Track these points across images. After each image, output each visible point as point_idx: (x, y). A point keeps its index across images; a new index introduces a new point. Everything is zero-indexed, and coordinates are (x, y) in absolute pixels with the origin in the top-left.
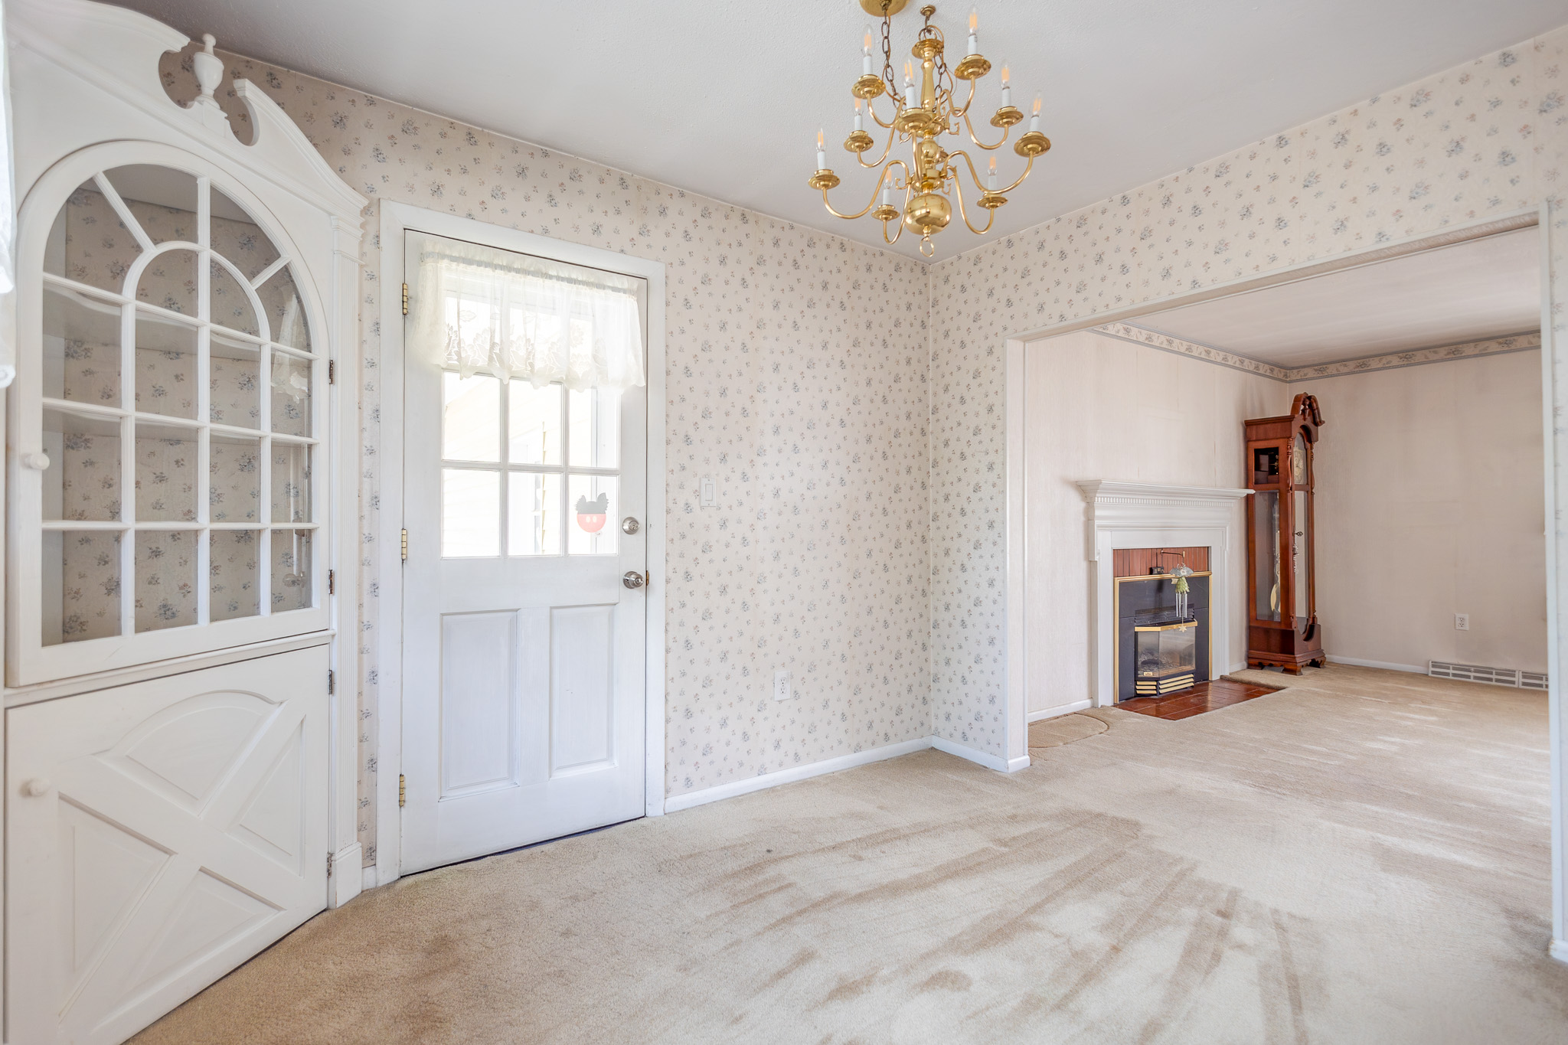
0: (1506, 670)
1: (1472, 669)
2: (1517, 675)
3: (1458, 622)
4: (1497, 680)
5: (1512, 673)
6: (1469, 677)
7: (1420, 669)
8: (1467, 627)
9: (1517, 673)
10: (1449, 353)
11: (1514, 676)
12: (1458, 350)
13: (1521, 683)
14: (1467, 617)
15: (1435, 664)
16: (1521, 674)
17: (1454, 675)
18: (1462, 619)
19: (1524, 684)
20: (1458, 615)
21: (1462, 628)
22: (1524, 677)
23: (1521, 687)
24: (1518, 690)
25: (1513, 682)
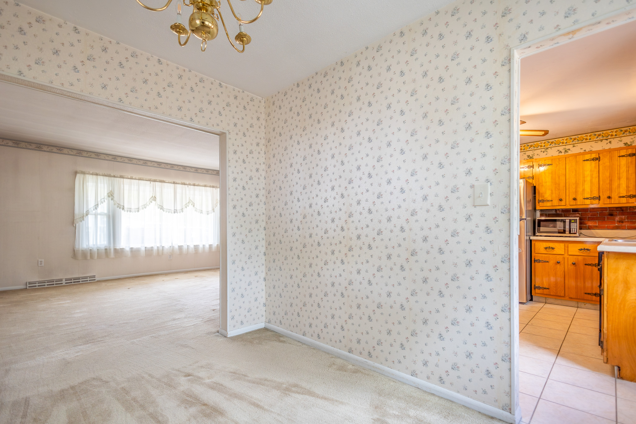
0: (58, 279)
1: (46, 282)
2: (63, 281)
3: (39, 263)
4: (56, 284)
5: (61, 280)
6: (45, 285)
7: (23, 287)
8: (43, 265)
9: (63, 280)
10: (36, 147)
11: (62, 281)
12: (41, 147)
13: (65, 283)
14: (43, 260)
15: (30, 283)
16: (65, 279)
17: (38, 286)
18: (41, 262)
19: (66, 283)
20: (40, 260)
21: (41, 265)
22: (66, 281)
23: (65, 284)
24: (64, 286)
25: (62, 283)
